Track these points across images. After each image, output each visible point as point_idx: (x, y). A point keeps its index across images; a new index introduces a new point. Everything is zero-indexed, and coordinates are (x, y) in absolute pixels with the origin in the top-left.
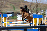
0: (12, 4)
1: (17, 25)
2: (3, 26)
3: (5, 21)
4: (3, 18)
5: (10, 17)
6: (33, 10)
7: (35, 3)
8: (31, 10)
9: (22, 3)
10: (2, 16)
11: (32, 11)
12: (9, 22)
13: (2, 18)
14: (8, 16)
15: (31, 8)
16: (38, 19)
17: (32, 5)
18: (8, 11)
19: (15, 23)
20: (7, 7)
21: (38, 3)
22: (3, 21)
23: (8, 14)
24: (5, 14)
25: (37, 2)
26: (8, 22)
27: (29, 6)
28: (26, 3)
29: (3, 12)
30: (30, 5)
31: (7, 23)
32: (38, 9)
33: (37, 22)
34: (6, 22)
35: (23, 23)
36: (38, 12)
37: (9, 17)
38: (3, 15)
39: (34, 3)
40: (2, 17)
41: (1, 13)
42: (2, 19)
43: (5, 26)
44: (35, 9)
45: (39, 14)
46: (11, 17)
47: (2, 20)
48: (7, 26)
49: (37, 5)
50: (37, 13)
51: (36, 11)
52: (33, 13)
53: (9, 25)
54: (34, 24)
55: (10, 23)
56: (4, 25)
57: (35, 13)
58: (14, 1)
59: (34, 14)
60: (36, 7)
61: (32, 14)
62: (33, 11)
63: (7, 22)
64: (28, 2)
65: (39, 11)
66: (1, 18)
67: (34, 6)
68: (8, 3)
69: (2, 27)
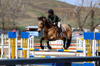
0: (39, 11)
1: (49, 55)
2: (21, 57)
3: (24, 47)
4: (20, 39)
5: (34, 39)
6: (85, 22)
7: (88, 7)
8: (80, 24)
9: (61, 7)
10: (17, 35)
11: (82, 25)
12: (33, 49)
13: (18, 39)
14: (30, 36)
15: (79, 19)
16: (94, 42)
17: (82, 12)
18: (30, 25)
19: (46, 51)
20: (29, 17)
21: (94, 8)
22: (20, 47)
23: (31, 32)
24: (23, 31)
25: (93, 5)
26: (31, 49)
27: (75, 13)
28: (69, 9)
29: (21, 28)
30: (78, 13)
31: (28, 51)
32: (94, 21)
33: (93, 48)
34: (26, 49)
35: (63, 51)
36: (94, 26)
37: (33, 37)
38: (20, 34)
39: (86, 8)
40: (18, 37)
41: (17, 29)
42: (19, 41)
43: (24, 57)
44: (89, 21)
45: (96, 31)
46: (37, 37)
47: (18, 43)
48: (28, 57)
49: (92, 13)
50: (93, 29)
51: (90, 24)
52: (85, 28)
53: (33, 54)
54: (87, 52)
55: (35, 50)
56: (23, 55)
57: (89, 30)
58: (43, 4)
59: (86, 31)
60: (90, 17)
61: (82, 30)
62: (85, 24)
63: (28, 49)
64: (74, 7)
65: (97, 25)
66: (16, 39)
67: (86, 15)
68: (30, 7)
69: (18, 58)
